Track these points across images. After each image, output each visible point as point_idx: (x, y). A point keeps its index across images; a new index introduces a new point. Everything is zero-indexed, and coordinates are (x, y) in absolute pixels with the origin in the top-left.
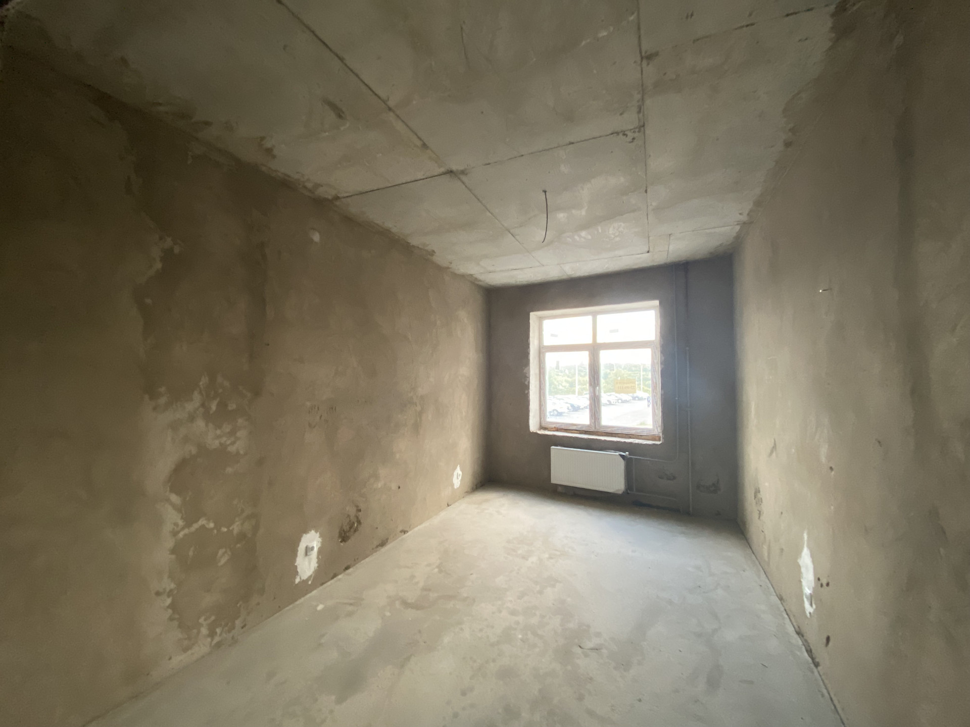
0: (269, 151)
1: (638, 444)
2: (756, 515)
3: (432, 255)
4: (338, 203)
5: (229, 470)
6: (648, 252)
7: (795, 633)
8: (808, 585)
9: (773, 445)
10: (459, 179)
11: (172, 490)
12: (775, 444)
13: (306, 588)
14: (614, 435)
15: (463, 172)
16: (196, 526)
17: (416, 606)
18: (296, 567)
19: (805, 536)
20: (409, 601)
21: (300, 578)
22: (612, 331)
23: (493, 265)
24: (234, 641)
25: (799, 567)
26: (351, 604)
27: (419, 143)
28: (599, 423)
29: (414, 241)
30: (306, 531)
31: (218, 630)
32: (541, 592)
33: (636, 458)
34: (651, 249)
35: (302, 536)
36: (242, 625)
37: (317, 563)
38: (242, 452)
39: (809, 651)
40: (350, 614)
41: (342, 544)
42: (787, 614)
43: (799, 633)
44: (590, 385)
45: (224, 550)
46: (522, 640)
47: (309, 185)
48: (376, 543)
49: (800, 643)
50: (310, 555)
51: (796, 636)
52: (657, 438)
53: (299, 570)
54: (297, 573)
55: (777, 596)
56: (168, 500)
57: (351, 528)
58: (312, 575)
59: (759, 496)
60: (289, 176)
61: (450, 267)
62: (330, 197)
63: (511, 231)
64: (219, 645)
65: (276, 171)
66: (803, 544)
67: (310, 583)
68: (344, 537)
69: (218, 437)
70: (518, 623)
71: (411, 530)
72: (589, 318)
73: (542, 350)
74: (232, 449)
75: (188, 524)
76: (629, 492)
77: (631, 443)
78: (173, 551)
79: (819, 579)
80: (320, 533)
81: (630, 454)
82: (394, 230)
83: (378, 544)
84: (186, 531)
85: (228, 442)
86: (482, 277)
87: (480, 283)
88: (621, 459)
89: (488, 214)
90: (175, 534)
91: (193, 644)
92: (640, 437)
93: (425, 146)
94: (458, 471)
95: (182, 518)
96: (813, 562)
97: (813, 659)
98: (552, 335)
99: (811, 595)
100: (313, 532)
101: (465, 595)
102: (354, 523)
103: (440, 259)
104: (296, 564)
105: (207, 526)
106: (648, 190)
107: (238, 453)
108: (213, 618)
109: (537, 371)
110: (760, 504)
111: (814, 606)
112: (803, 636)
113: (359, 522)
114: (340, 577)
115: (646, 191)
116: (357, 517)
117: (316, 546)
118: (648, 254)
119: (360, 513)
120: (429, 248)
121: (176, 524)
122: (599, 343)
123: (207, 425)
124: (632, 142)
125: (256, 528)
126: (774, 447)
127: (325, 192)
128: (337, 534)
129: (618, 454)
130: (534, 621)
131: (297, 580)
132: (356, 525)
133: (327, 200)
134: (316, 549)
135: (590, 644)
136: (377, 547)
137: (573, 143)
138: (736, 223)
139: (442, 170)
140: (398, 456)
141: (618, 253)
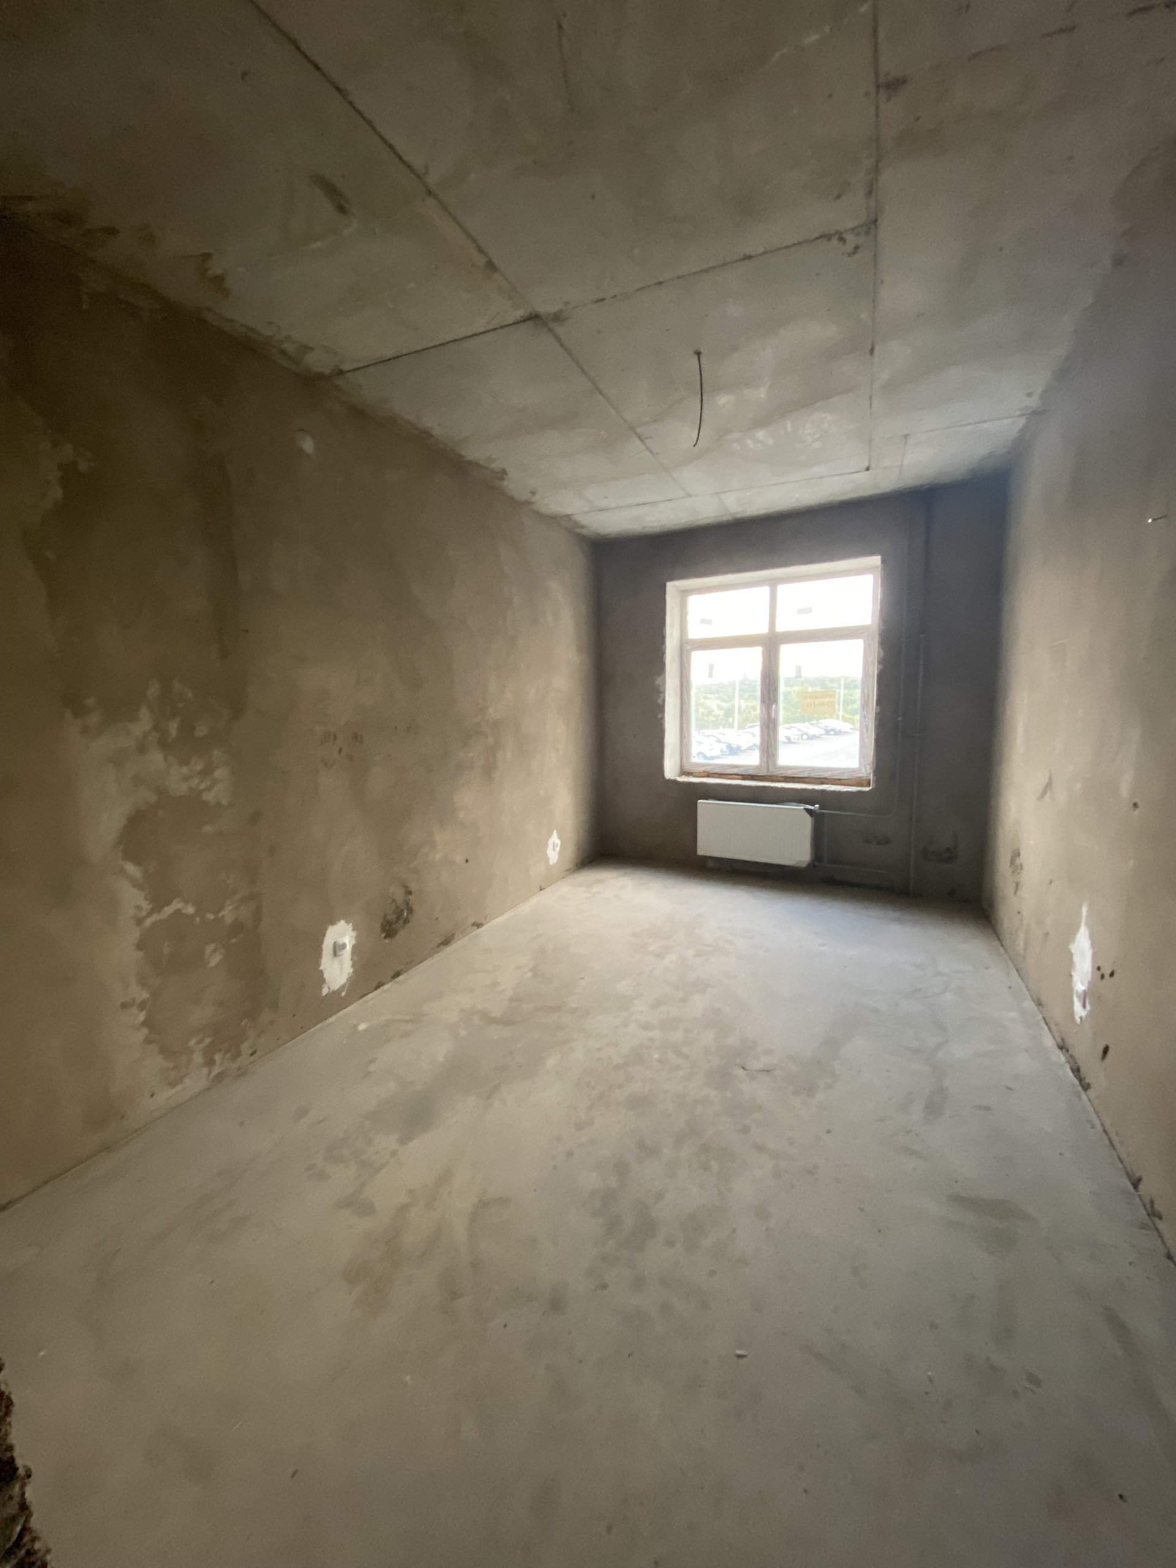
0: (219, 279)
1: (834, 792)
2: (1011, 889)
3: (503, 479)
4: (340, 382)
5: (208, 829)
6: (868, 469)
7: (1056, 1047)
8: (1082, 977)
9: (1047, 780)
10: (551, 330)
11: (128, 856)
12: (1050, 778)
13: (338, 1001)
14: (796, 780)
15: (558, 317)
16: (168, 910)
17: (506, 1021)
18: (322, 972)
19: (1084, 910)
20: (493, 1015)
21: (329, 988)
22: (801, 612)
23: (606, 497)
24: (242, 1073)
25: (1071, 955)
26: (407, 1022)
27: (480, 260)
28: (775, 762)
29: (473, 453)
30: (333, 922)
31: (218, 1057)
32: (685, 1000)
33: (830, 813)
34: (873, 465)
35: (326, 929)
36: (251, 1051)
37: (353, 966)
38: (225, 802)
39: (1076, 1071)
40: (405, 1035)
41: (386, 941)
42: (1047, 1024)
43: (1062, 1047)
44: (763, 701)
45: (212, 946)
46: (660, 1061)
47: (289, 348)
48: (439, 940)
49: (1063, 1059)
50: (341, 955)
51: (1058, 1051)
52: (865, 783)
53: (326, 976)
54: (323, 981)
55: (1033, 1000)
56: (122, 870)
57: (398, 918)
58: (345, 983)
59: (1018, 861)
60: (253, 330)
61: (533, 500)
62: (327, 371)
63: (639, 430)
64: (220, 1077)
65: (231, 321)
66: (1081, 921)
67: (343, 994)
68: (388, 930)
69: (186, 778)
70: (652, 1040)
71: (487, 923)
72: (765, 590)
73: (686, 648)
74: (209, 797)
75: (157, 907)
76: (817, 864)
77: (823, 791)
78: (139, 947)
79: (1099, 968)
80: (353, 924)
81: (820, 808)
82: (437, 432)
83: (440, 942)
84: (155, 917)
85: (202, 786)
86: (584, 520)
87: (584, 531)
88: (808, 816)
89: (601, 398)
90: (139, 922)
91: (184, 1076)
92: (838, 782)
93: (491, 265)
94: (555, 839)
95: (146, 899)
96: (1093, 945)
97: (1081, 1080)
98: (703, 621)
99: (1085, 993)
100: (342, 922)
101: (575, 1006)
102: (402, 910)
103: (516, 485)
104: (321, 968)
105: (184, 911)
106: (877, 349)
107: (219, 804)
108: (208, 1041)
109: (677, 682)
110: (1019, 873)
111: (1088, 1007)
112: (1068, 1051)
113: (410, 910)
114: (386, 987)
115: (872, 351)
116: (407, 903)
117: (350, 942)
118: (866, 472)
119: (410, 897)
120: (496, 465)
121: (139, 908)
122: (778, 632)
123: (165, 759)
124: (853, 253)
125: (257, 915)
126: (1049, 786)
127: (317, 362)
128: (377, 927)
129: (802, 808)
130: (677, 1036)
131: (325, 991)
132: (405, 914)
133: (320, 376)
134: (349, 948)
135: (758, 1065)
136: (439, 945)
137: (750, 257)
138: (1018, 413)
139: (520, 313)
140: (462, 815)
141: (817, 470)
